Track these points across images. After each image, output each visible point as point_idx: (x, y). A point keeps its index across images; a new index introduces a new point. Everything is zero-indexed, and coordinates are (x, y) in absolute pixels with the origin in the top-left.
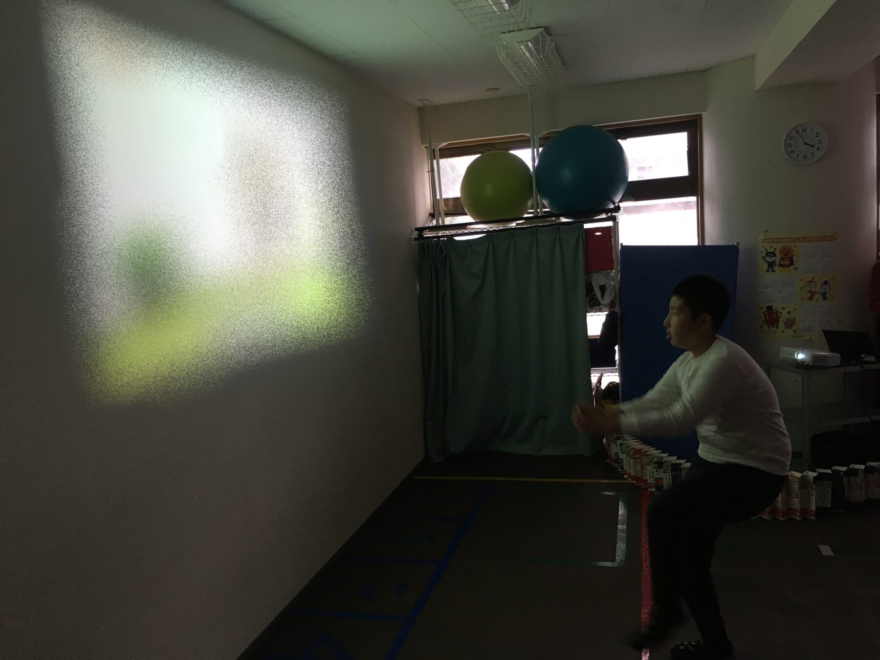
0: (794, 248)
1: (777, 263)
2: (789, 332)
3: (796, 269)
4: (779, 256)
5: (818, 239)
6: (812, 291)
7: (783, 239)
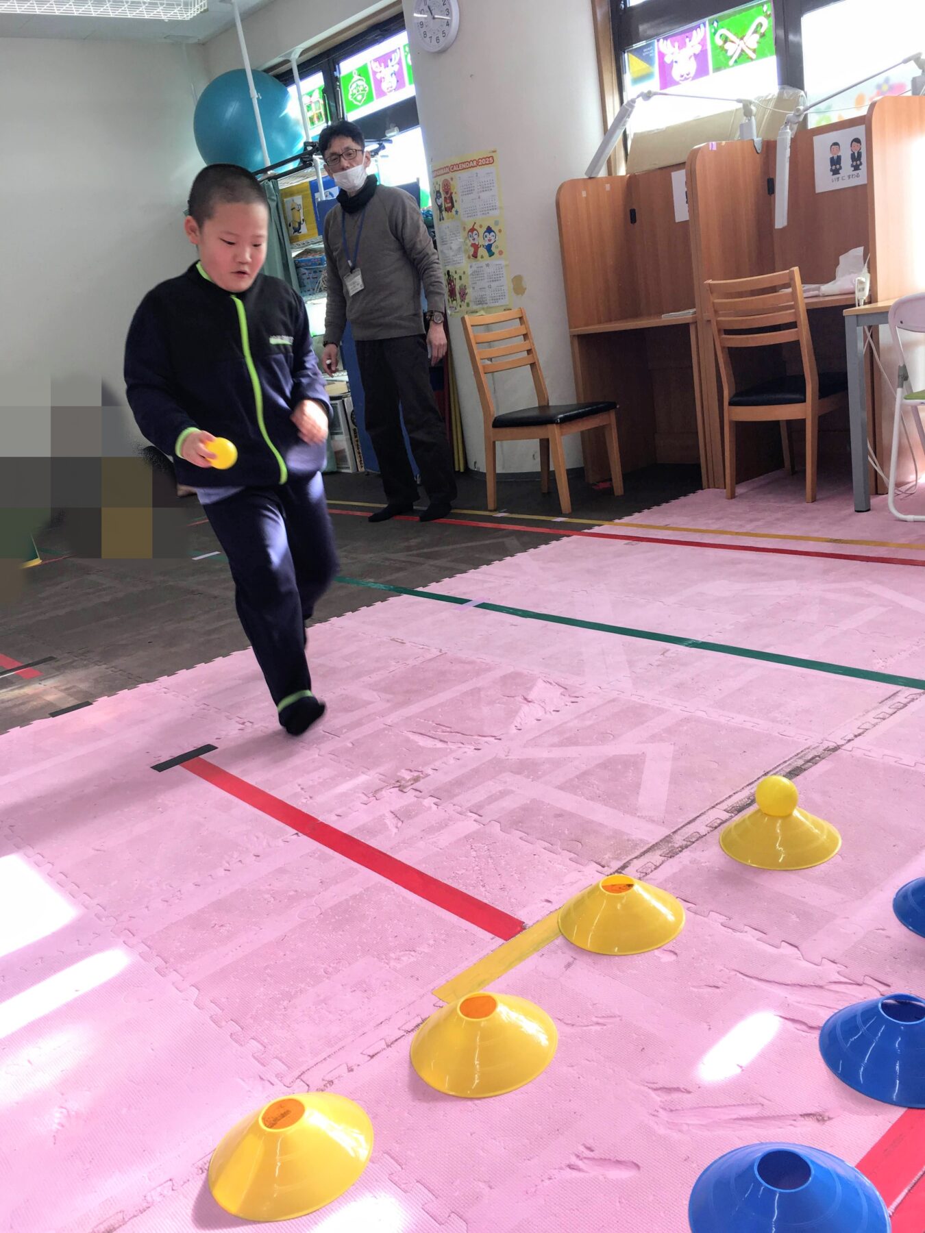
0: (452, 183)
1: (443, 207)
2: (464, 305)
3: (457, 212)
4: (443, 197)
5: (471, 164)
6: (475, 244)
7: (441, 169)
